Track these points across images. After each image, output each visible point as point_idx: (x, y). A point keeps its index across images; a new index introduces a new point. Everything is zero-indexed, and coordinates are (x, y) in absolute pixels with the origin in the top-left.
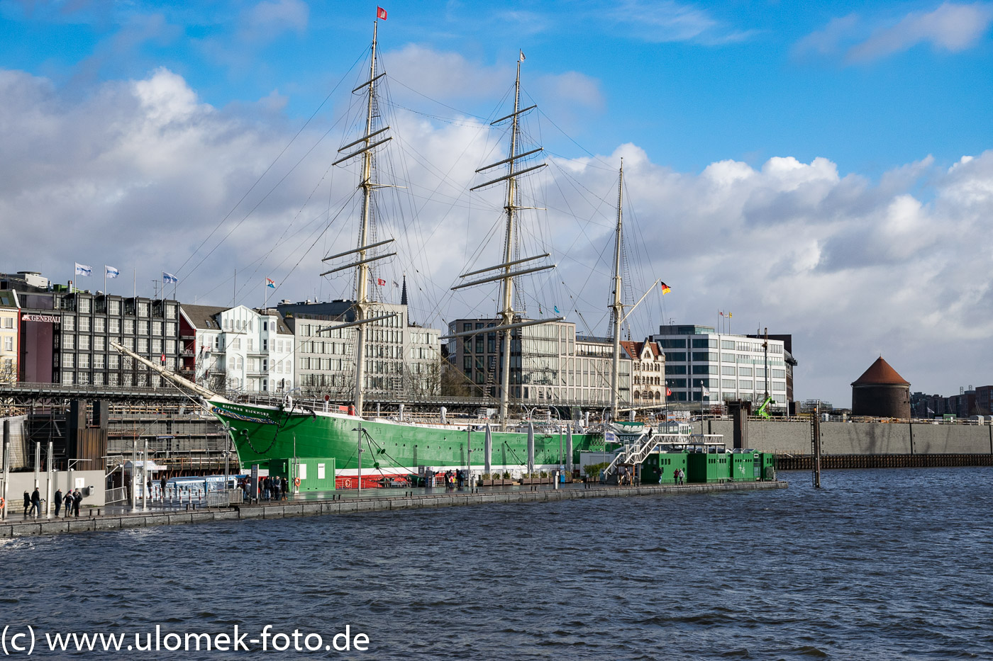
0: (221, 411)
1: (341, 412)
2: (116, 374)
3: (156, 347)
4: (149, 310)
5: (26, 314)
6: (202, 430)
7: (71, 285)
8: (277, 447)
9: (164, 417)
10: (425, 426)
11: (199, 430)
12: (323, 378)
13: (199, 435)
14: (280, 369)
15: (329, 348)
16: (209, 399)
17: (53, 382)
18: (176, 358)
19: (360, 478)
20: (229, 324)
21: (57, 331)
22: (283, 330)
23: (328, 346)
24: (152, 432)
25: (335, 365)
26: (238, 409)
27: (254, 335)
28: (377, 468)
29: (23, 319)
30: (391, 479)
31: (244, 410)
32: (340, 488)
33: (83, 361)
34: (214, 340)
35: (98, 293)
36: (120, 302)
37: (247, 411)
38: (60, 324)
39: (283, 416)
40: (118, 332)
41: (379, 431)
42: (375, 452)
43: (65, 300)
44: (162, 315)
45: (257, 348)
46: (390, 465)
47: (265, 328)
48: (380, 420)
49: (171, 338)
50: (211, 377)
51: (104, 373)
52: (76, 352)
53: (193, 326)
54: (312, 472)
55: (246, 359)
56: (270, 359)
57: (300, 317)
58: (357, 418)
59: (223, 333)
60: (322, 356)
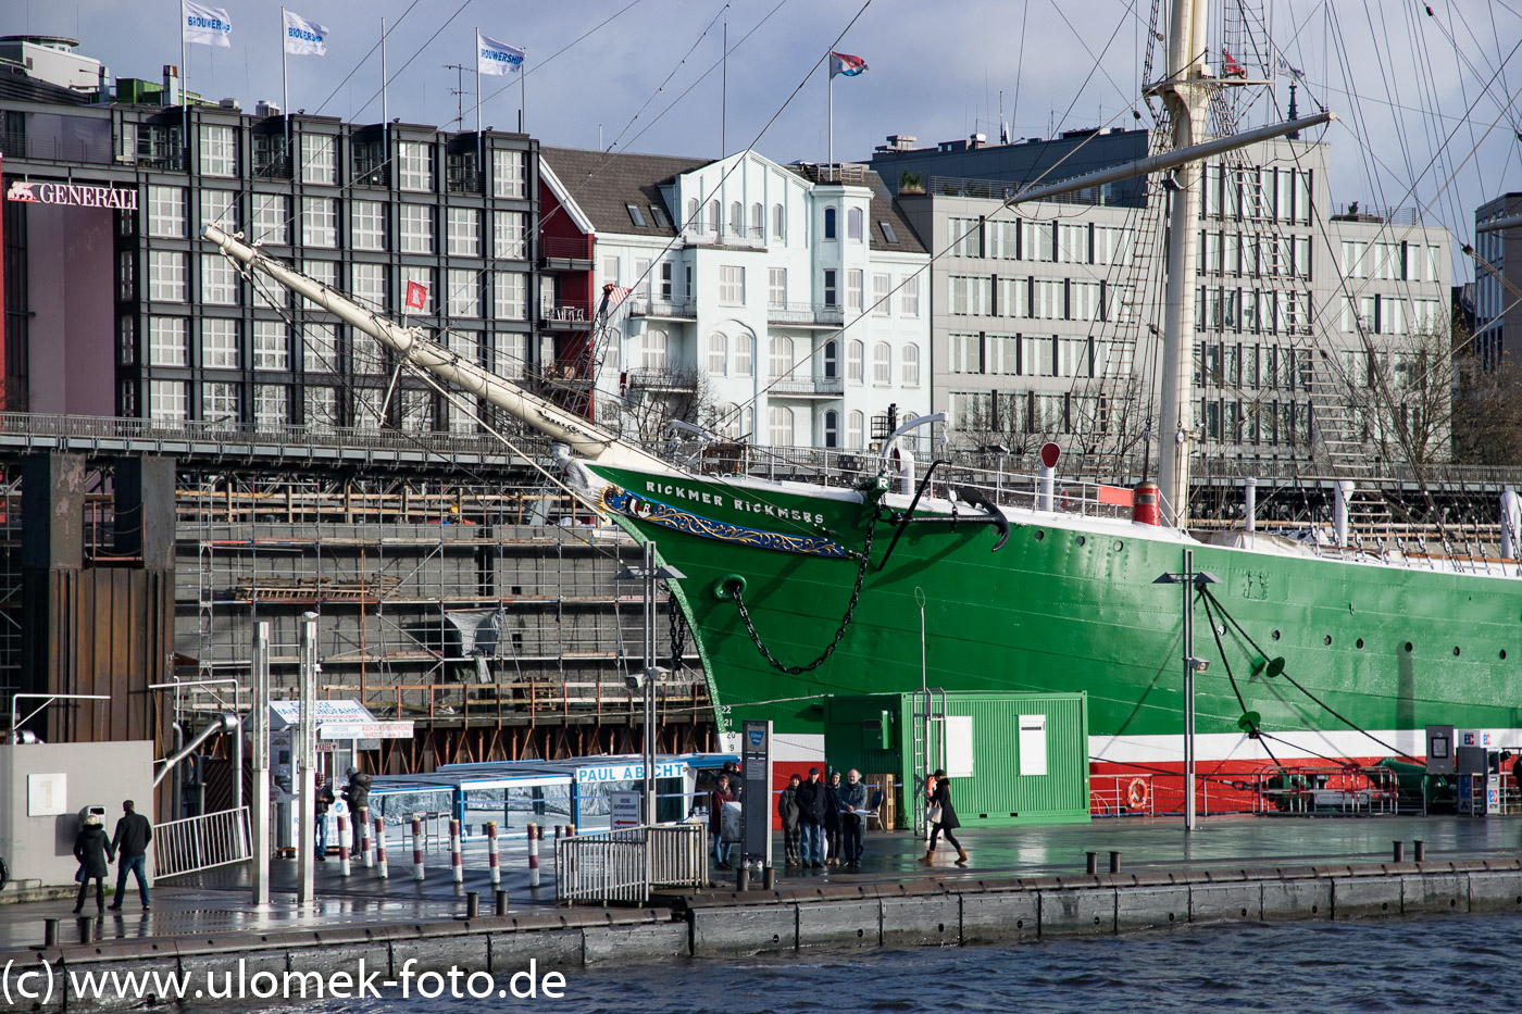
0: (639, 507)
1: (1107, 510)
2: (330, 391)
3: (462, 294)
4: (434, 167)
5: (20, 177)
6: (602, 584)
7: (174, 82)
8: (858, 646)
9: (467, 536)
10: (1443, 567)
11: (591, 582)
12: (1031, 403)
13: (590, 600)
14: (884, 373)
15: (1049, 300)
16: (594, 456)
17: (119, 413)
18: (529, 336)
19: (1192, 778)
20: (706, 215)
21: (128, 238)
22: (891, 235)
23: (1049, 292)
24: (427, 588)
25: (1071, 356)
26: (706, 497)
27: (794, 254)
28: (1254, 734)
29: (11, 195)
30: (1311, 778)
31: (728, 502)
32: (1109, 814)
33: (218, 346)
34: (657, 271)
35: (262, 108)
36: (338, 139)
37: (738, 504)
38: (136, 214)
39: (879, 525)
40: (331, 244)
41: (1256, 588)
42: (1242, 671)
43: (153, 133)
44: (478, 184)
45: (802, 300)
46: (1306, 723)
47: (831, 232)
48: (1258, 545)
49: (509, 266)
50: (647, 402)
51: (287, 386)
52: (193, 314)
53: (585, 224)
54: (997, 748)
55: (764, 339)
56: (848, 339)
57: (950, 192)
58: (1171, 535)
59: (688, 247)
60: (1026, 327)
